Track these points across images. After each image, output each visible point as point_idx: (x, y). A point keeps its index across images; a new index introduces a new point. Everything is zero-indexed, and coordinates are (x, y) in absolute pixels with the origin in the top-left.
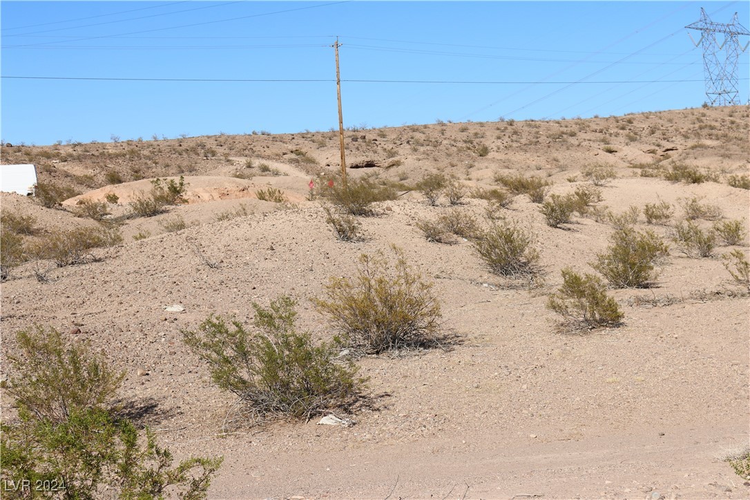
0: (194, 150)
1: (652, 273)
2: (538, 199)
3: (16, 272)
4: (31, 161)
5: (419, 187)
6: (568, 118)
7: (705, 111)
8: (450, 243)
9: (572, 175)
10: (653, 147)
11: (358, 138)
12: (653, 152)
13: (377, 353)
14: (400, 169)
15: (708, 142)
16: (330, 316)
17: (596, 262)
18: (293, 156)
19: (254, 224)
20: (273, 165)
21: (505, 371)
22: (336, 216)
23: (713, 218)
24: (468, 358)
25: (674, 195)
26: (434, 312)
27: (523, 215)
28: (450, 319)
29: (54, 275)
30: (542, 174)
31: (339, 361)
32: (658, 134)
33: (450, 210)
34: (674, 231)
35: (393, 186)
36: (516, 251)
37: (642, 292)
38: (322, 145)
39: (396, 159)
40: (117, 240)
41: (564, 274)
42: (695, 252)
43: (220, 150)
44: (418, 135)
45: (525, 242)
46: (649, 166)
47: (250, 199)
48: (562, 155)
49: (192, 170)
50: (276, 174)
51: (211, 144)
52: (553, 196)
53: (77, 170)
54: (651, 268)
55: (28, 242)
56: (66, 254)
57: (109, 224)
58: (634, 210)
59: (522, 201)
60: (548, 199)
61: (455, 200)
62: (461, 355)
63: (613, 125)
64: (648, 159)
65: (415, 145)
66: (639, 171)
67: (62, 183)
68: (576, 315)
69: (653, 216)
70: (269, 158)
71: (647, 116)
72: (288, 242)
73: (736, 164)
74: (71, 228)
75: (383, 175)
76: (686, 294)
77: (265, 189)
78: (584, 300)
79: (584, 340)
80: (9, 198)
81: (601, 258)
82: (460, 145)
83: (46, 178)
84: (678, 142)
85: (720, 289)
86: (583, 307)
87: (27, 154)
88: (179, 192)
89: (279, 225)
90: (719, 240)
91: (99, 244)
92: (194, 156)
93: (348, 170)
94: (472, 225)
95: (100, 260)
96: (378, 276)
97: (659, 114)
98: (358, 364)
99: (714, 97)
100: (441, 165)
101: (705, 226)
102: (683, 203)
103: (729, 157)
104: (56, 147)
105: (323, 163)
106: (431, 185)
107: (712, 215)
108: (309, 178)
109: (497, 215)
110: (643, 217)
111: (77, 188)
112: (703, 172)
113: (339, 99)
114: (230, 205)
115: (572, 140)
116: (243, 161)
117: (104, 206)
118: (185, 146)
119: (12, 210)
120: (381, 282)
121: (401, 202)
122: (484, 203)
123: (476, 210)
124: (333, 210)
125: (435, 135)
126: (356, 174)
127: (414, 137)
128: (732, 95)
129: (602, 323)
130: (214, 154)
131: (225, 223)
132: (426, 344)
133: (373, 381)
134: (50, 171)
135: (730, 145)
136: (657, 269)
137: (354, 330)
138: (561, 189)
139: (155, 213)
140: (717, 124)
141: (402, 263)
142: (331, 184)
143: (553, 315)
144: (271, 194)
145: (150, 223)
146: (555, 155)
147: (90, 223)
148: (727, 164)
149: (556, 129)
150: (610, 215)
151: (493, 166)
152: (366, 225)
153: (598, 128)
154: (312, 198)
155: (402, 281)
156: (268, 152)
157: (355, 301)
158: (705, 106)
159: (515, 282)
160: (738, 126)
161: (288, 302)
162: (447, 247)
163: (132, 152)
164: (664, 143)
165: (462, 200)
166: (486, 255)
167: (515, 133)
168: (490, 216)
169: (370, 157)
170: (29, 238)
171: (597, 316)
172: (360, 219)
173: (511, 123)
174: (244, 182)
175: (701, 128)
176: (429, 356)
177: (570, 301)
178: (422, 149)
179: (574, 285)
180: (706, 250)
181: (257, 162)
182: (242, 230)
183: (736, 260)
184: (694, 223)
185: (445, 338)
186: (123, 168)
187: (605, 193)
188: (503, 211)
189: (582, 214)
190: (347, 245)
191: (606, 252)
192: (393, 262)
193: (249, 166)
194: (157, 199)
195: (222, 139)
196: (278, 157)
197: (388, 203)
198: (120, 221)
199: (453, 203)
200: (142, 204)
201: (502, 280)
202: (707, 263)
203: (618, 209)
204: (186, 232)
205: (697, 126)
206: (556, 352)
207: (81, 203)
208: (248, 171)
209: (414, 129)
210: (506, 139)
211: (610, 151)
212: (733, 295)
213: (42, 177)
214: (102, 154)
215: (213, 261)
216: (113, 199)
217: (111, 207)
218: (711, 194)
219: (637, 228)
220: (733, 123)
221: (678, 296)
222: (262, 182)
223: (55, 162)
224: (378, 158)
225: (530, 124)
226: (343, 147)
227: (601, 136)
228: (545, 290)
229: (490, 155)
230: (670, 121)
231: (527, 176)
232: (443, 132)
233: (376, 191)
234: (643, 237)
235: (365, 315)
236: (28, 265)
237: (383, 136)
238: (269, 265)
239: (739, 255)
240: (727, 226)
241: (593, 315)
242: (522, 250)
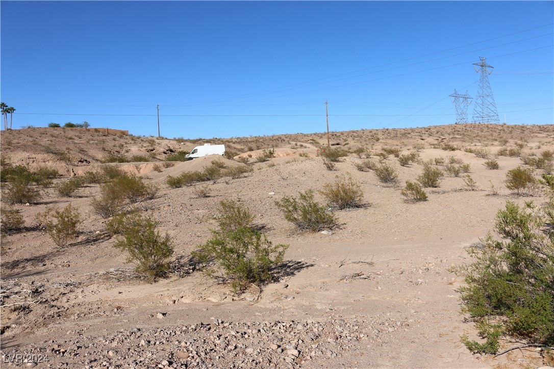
0: (277, 139)
1: (438, 182)
2: (397, 156)
3: (219, 181)
4: (223, 144)
5: (355, 152)
6: (407, 128)
7: (456, 125)
8: (366, 172)
9: (409, 148)
10: (438, 138)
11: (334, 135)
12: (438, 140)
13: (341, 209)
14: (348, 146)
15: (457, 136)
16: (325, 196)
17: (418, 178)
18: (311, 141)
19: (298, 165)
20: (304, 144)
21: (386, 216)
22: (327, 162)
23: (459, 163)
24: (373, 211)
25: (446, 155)
26: (361, 195)
27: (392, 162)
28: (367, 198)
29: (231, 182)
30: (398, 147)
31: (328, 212)
32: (439, 133)
33: (366, 160)
34: (445, 167)
35: (346, 152)
36: (389, 174)
37: (434, 189)
38: (321, 137)
39: (347, 142)
40: (252, 170)
41: (406, 182)
42: (453, 175)
43: (286, 140)
44: (355, 134)
45: (393, 171)
46: (436, 145)
47: (297, 156)
48: (405, 141)
49: (277, 146)
50: (306, 147)
51: (283, 137)
52: (402, 155)
53: (238, 146)
54: (437, 180)
55: (222, 171)
56: (235, 175)
57: (249, 165)
58: (431, 160)
59: (392, 157)
60: (401, 156)
61: (368, 156)
62: (370, 210)
63: (423, 130)
64: (436, 142)
65: (354, 137)
66: (433, 146)
67: (234, 151)
68: (411, 197)
69: (438, 162)
70: (303, 142)
71: (435, 127)
72: (310, 171)
73: (467, 144)
74: (237, 166)
75: (343, 148)
76: (450, 190)
77: (302, 153)
78: (414, 191)
79: (413, 206)
80: (216, 156)
81: (420, 177)
82: (369, 137)
83: (228, 150)
84: (447, 136)
85: (462, 188)
86: (413, 194)
87: (222, 141)
88: (272, 154)
89: (307, 165)
90: (461, 171)
91: (246, 171)
92: (278, 142)
93: (330, 146)
94: (374, 165)
95: (246, 177)
96: (342, 183)
97: (440, 127)
98: (335, 213)
99: (459, 120)
100: (363, 144)
101: (456, 166)
102: (449, 158)
103: (465, 141)
104: (231, 139)
105: (322, 144)
106: (359, 151)
107: (459, 162)
108: (317, 149)
109: (383, 162)
110: (434, 163)
111: (238, 153)
112: (455, 147)
113: (327, 121)
114: (290, 158)
115: (409, 136)
116: (294, 143)
117: (247, 159)
118: (274, 138)
119: (217, 160)
120: (343, 185)
121: (349, 157)
122: (378, 157)
123: (375, 160)
124: (325, 160)
125: (361, 134)
126: (333, 147)
127: (353, 134)
128: (466, 120)
129: (420, 200)
130: (284, 141)
131: (289, 164)
132: (358, 206)
133: (340, 219)
134: (229, 147)
135: (465, 137)
136: (439, 181)
137: (333, 202)
138: (405, 153)
139: (264, 161)
140: (460, 130)
141: (350, 178)
142: (324, 151)
143: (403, 197)
144: (304, 154)
145: (263, 164)
146: (403, 141)
147: (243, 164)
148: (464, 144)
149: (403, 132)
150: (423, 162)
151: (381, 145)
152: (337, 165)
153: (418, 131)
154: (318, 156)
155: (350, 185)
156: (303, 140)
157: (333, 191)
158: (456, 123)
159: (389, 185)
160: (468, 131)
161: (311, 191)
162: (366, 173)
163: (257, 140)
164: (441, 136)
165: (370, 156)
166: (379, 176)
167: (389, 133)
168: (380, 162)
169: (338, 141)
170: (223, 169)
171: (418, 197)
172: (335, 163)
173: (387, 130)
174: (295, 150)
175: (455, 131)
176: (359, 211)
177: (409, 192)
178: (356, 139)
179: (410, 186)
180: (457, 174)
181: (299, 144)
182: (294, 166)
183: (467, 178)
184: (453, 165)
185: (365, 204)
186: (253, 145)
187: (421, 154)
188: (385, 160)
189: (413, 161)
190: (331, 172)
191: (421, 175)
192: (347, 178)
193: (296, 145)
194: (265, 156)
195: (287, 136)
196: (306, 142)
197: (345, 157)
198: (253, 164)
199: (367, 158)
200: (260, 158)
201: (384, 184)
202: (457, 179)
203: (426, 160)
204: (275, 167)
205: (453, 130)
206: (404, 209)
207: (240, 157)
208: (296, 147)
209: (353, 132)
210: (386, 135)
211: (422, 139)
212: (466, 190)
213: (227, 149)
214: (247, 141)
215: (284, 177)
216: (250, 156)
217: (250, 159)
218: (458, 154)
219: (432, 166)
220: (466, 129)
221: (447, 190)
222: (301, 150)
223: (231, 144)
224: (341, 142)
225: (394, 130)
226: (329, 138)
227: (419, 134)
228: (400, 188)
229: (380, 141)
230: (444, 129)
231: (393, 148)
232: (363, 133)
233: (340, 153)
234: (434, 170)
235: (337, 196)
236: (223, 179)
237: (343, 134)
238: (304, 179)
239: (469, 176)
240: (464, 166)
241: (417, 197)
242: (392, 174)
